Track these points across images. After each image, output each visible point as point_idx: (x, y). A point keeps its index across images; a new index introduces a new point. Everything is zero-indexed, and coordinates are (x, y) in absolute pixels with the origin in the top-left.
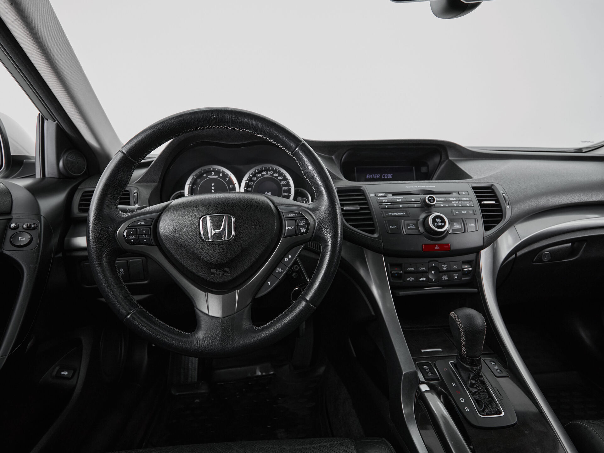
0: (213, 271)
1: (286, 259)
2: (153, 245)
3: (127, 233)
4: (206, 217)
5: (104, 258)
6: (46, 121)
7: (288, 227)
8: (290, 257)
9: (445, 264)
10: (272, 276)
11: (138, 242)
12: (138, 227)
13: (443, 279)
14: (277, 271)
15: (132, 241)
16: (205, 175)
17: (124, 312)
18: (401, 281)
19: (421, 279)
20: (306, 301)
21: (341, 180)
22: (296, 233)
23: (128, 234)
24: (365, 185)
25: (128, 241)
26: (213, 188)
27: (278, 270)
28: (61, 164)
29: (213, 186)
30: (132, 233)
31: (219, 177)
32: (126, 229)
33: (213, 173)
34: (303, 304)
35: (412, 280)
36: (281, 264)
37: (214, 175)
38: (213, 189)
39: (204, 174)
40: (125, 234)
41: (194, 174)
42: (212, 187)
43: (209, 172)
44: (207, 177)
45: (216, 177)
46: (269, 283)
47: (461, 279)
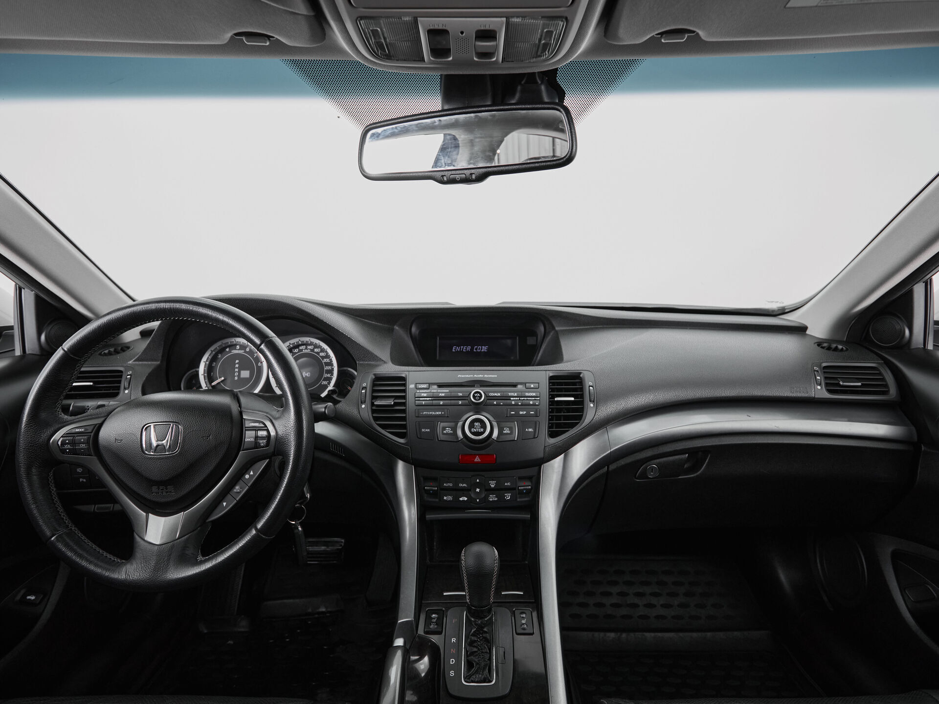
0: (154, 489)
1: (247, 476)
2: (92, 456)
3: (61, 442)
4: (150, 426)
5: (34, 470)
6: (23, 290)
7: (249, 436)
8: (252, 473)
9: (493, 480)
10: (229, 496)
11: (74, 452)
12: (76, 435)
13: (491, 500)
14: (235, 490)
15: (68, 451)
16: (228, 350)
17: (48, 533)
18: (437, 500)
19: (461, 499)
20: (256, 529)
21: (385, 362)
22: (256, 445)
23: (63, 443)
24: (409, 371)
25: (63, 451)
26: (237, 366)
27: (237, 488)
28: (43, 337)
29: (237, 363)
30: (67, 441)
31: (245, 352)
32: (62, 437)
33: (238, 347)
34: (254, 532)
35: (449, 499)
36: (241, 481)
37: (239, 350)
38: (237, 368)
39: (226, 347)
40: (59, 443)
41: (212, 348)
42: (235, 364)
43: (233, 346)
44: (230, 352)
45: (241, 352)
46: (225, 504)
47: (516, 500)
